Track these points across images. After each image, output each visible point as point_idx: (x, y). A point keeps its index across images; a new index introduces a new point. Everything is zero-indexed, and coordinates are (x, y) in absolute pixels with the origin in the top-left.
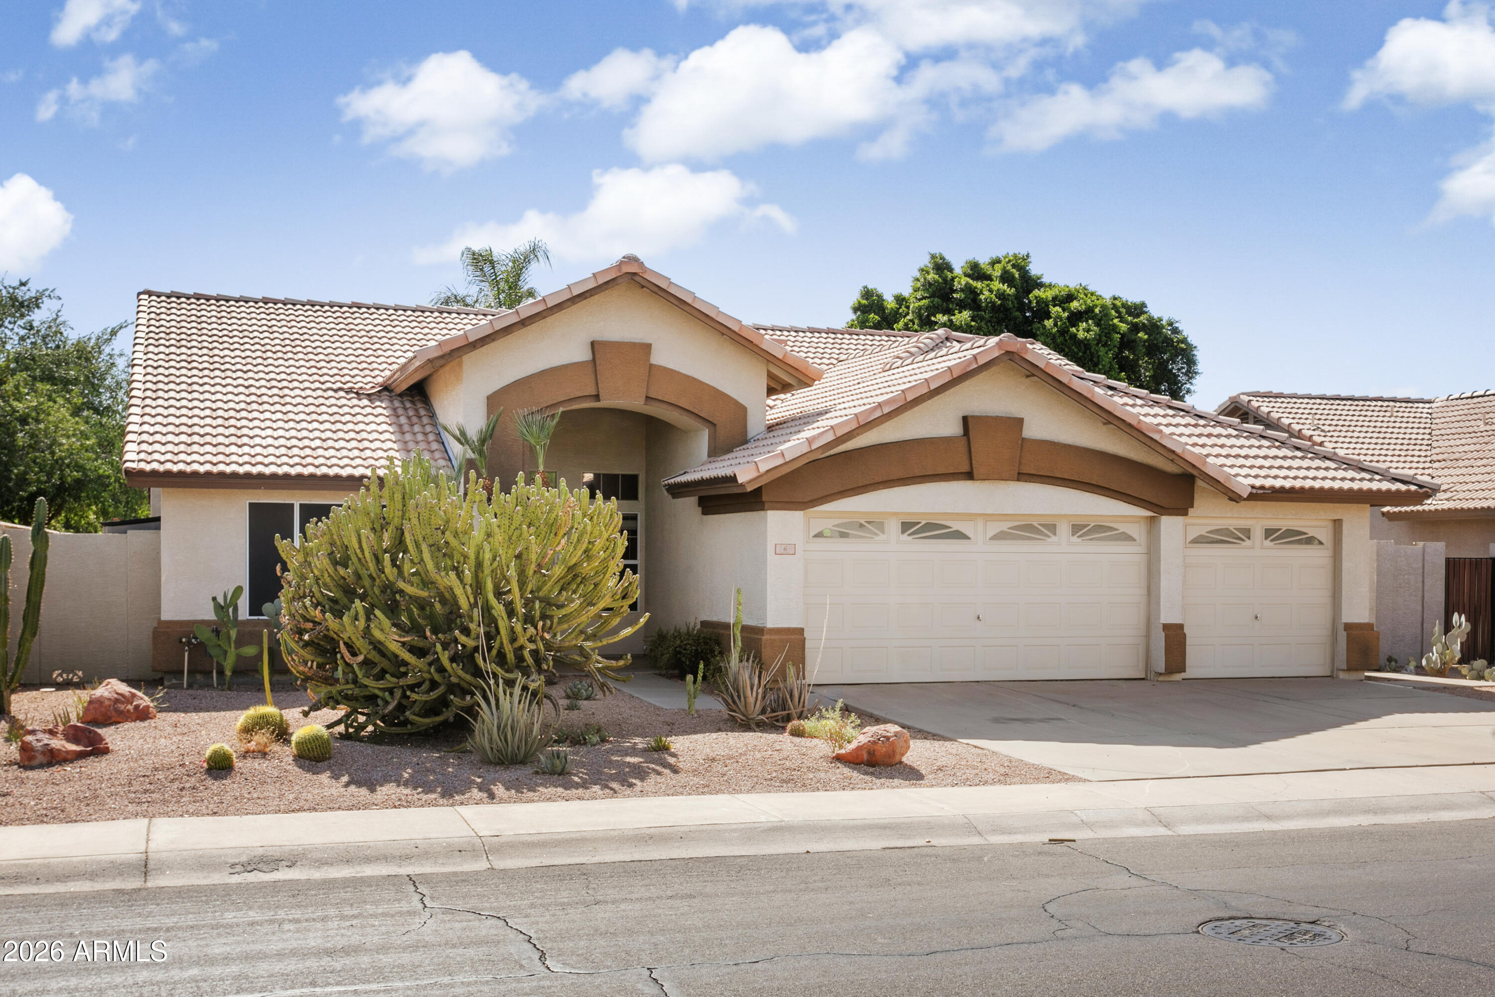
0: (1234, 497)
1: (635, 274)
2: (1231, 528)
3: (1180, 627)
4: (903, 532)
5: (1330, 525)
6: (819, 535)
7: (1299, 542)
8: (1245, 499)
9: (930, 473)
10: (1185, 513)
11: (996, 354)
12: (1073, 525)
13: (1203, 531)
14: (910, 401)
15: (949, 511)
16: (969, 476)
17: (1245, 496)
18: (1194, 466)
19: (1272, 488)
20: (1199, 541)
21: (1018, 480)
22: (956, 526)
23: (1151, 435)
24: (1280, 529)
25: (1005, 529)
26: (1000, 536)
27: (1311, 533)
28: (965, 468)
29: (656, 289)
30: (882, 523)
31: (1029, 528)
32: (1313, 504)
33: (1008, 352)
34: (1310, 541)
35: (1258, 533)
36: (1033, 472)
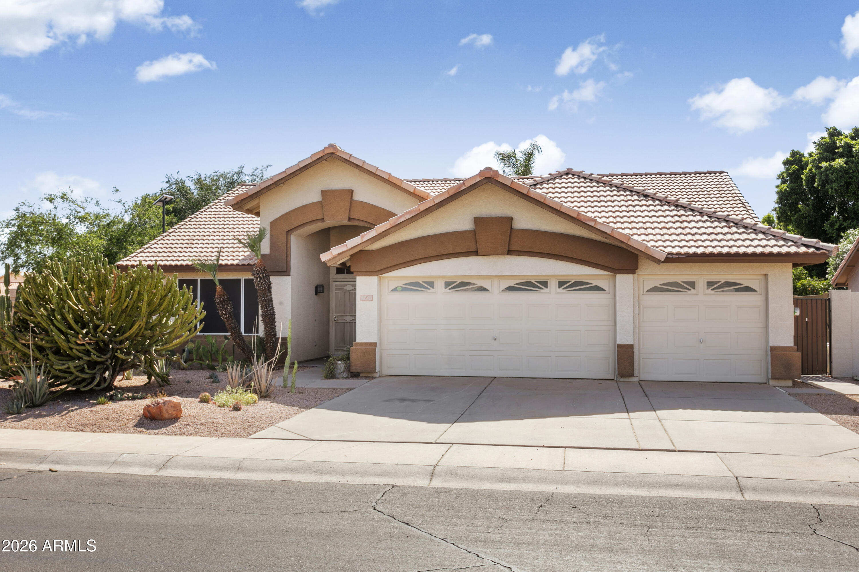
0: (657, 261)
1: (333, 153)
2: (680, 282)
3: (631, 346)
4: (445, 288)
5: (763, 278)
6: (395, 290)
7: (737, 290)
8: (662, 262)
9: (452, 252)
10: (634, 273)
11: (478, 179)
12: (559, 282)
13: (657, 284)
14: (423, 211)
15: (467, 274)
16: (476, 253)
17: (663, 260)
18: (622, 242)
19: (687, 254)
20: (655, 290)
21: (508, 254)
22: (480, 283)
23: (588, 223)
24: (720, 282)
25: (513, 285)
26: (510, 289)
27: (746, 284)
28: (473, 249)
29: (344, 160)
30: (433, 282)
31: (529, 284)
32: (742, 264)
33: (486, 178)
34: (748, 289)
35: (701, 284)
36: (520, 250)
